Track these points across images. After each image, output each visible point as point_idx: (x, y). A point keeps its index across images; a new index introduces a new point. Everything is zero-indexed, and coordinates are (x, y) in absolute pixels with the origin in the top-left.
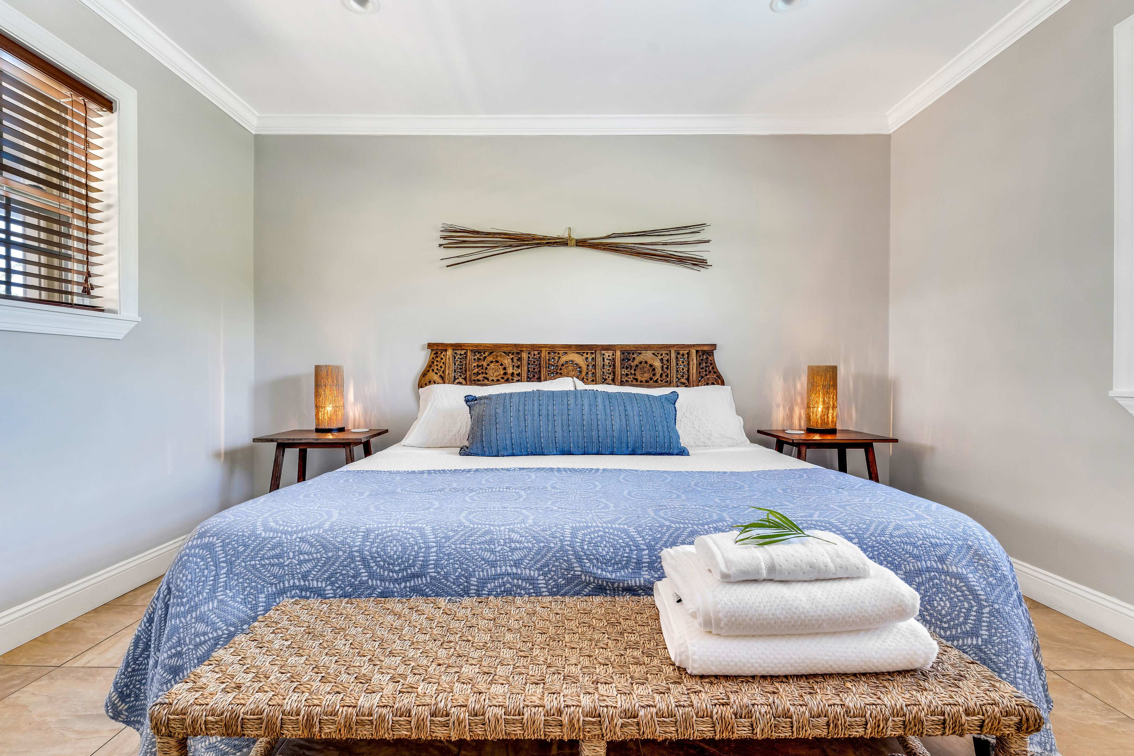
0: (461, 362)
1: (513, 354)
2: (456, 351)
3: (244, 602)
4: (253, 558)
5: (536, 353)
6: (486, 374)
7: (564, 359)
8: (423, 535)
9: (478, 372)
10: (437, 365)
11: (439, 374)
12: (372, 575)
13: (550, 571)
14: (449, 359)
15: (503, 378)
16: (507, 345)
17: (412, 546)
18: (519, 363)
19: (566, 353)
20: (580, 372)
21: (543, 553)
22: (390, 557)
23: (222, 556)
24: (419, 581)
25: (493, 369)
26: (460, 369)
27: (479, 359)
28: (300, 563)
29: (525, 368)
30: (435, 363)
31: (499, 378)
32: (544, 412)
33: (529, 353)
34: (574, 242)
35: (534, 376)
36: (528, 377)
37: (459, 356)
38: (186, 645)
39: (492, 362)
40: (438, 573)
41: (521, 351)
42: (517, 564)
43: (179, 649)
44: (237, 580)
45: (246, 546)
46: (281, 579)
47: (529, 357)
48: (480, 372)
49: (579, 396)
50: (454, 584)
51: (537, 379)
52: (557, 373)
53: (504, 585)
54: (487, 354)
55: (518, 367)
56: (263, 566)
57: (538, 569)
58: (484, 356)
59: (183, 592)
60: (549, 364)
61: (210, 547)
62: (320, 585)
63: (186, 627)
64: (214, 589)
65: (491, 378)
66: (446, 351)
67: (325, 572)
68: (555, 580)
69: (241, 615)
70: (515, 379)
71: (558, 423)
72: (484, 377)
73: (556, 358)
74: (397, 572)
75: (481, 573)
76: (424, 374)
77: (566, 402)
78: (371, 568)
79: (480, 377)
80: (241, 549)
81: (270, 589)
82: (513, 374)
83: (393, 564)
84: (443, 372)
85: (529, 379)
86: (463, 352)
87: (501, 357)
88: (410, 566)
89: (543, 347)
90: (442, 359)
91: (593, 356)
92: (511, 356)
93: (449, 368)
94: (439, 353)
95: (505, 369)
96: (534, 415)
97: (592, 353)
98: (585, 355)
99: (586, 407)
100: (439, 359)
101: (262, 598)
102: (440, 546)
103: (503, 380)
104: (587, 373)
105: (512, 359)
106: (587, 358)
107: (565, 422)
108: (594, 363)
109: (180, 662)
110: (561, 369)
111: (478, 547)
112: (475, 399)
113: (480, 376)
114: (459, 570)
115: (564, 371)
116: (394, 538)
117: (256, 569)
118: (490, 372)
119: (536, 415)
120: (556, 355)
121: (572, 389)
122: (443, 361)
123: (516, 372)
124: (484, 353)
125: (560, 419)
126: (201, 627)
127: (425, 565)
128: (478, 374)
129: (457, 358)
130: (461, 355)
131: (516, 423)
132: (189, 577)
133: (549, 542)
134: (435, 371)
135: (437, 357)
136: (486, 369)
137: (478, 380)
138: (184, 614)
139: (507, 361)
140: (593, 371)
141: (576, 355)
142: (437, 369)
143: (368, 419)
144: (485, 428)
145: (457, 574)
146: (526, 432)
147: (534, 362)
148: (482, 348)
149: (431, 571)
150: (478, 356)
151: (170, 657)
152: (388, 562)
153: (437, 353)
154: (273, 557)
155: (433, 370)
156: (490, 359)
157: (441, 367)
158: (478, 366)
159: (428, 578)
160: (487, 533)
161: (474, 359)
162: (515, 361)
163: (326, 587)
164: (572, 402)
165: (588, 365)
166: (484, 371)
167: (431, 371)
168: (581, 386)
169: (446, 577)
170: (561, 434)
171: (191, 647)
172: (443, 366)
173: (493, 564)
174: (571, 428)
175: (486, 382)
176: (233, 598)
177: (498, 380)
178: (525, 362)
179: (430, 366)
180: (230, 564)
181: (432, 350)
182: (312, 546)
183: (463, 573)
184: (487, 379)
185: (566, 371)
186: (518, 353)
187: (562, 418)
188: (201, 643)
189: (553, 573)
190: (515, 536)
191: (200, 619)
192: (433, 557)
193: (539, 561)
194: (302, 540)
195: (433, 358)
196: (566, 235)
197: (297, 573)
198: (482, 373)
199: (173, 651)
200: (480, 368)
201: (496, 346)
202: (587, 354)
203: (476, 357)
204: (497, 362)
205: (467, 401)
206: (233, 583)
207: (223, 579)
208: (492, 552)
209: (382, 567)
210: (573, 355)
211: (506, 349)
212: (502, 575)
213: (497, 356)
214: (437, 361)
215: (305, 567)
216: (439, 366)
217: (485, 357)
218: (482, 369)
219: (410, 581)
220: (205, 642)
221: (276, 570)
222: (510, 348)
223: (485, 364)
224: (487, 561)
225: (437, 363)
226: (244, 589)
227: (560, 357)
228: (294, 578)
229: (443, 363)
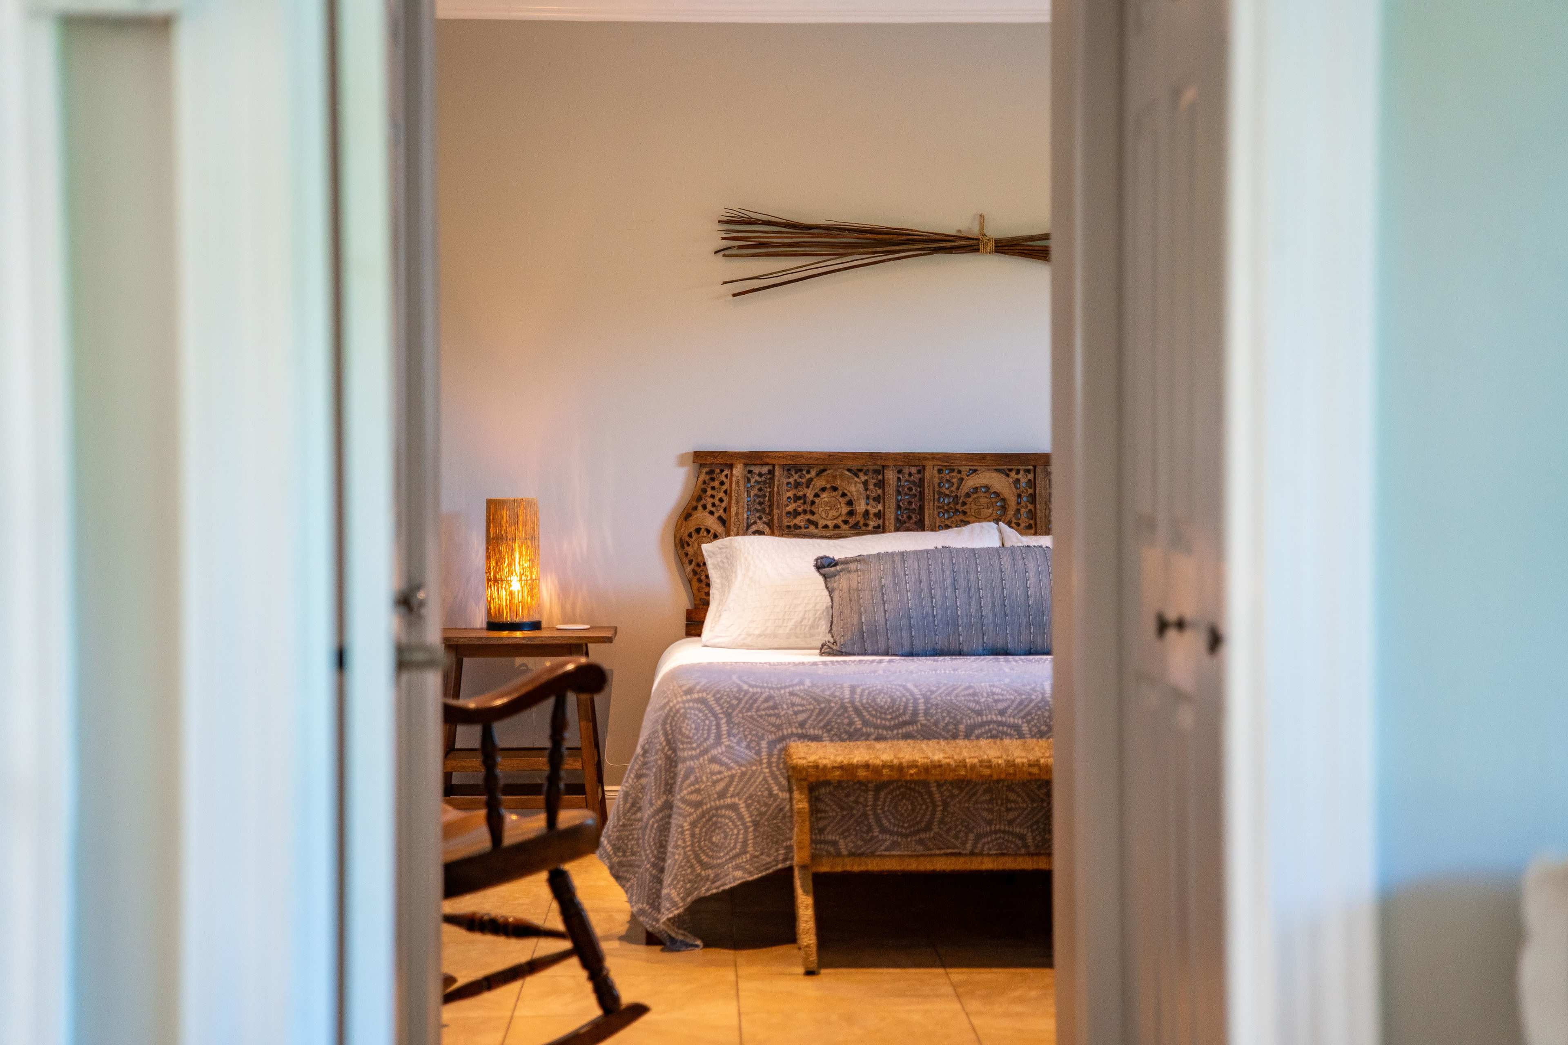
0: (760, 490)
1: (865, 474)
2: (752, 468)
3: (748, 747)
4: (749, 710)
5: (914, 470)
6: (813, 513)
7: (971, 482)
8: (908, 690)
9: (795, 510)
10: (713, 496)
11: (716, 515)
12: (865, 723)
13: (1033, 719)
14: (738, 483)
15: (846, 522)
16: (855, 456)
17: (901, 698)
18: (880, 492)
19: (975, 471)
20: (1004, 508)
21: (1025, 703)
22: (881, 707)
23: (717, 709)
24: (909, 728)
25: (826, 504)
26: (760, 503)
27: (797, 485)
28: (796, 713)
29: (891, 503)
30: (710, 492)
31: (839, 521)
32: (962, 583)
33: (900, 472)
34: (991, 246)
35: (910, 518)
36: (897, 520)
37: (758, 478)
38: (702, 782)
39: (823, 489)
40: (929, 721)
41: (884, 467)
42: (1002, 713)
43: (697, 786)
44: (738, 729)
45: (740, 700)
46: (779, 727)
47: (899, 479)
48: (800, 510)
49: (1019, 556)
50: (944, 730)
51: (915, 523)
52: (957, 510)
53: (991, 732)
54: (813, 473)
55: (877, 499)
56: (761, 716)
57: (1023, 718)
58: (808, 476)
59: (691, 738)
60: (940, 493)
61: (703, 701)
62: (816, 732)
63: (701, 767)
64: (719, 736)
65: (822, 523)
66: (731, 467)
67: (821, 721)
68: (1037, 727)
69: (747, 758)
70: (872, 524)
71: (987, 602)
72: (809, 521)
73: (955, 481)
74: (889, 720)
75: (969, 721)
76: (687, 515)
77: (997, 568)
78: (864, 716)
79: (800, 520)
80: (735, 702)
81: (770, 737)
82: (867, 513)
83: (885, 713)
84: (725, 510)
85: (900, 527)
86: (765, 470)
87: (842, 480)
88: (901, 715)
89: (927, 459)
90: (722, 483)
91: (1031, 476)
92: (863, 478)
93: (737, 502)
94: (718, 471)
95: (850, 503)
96: (945, 589)
97: (1028, 471)
98: (1013, 474)
99: (1032, 576)
100: (716, 484)
101: (764, 744)
102: (927, 699)
103: (846, 527)
104: (1018, 511)
105: (865, 483)
106: (1018, 480)
107: (997, 601)
108: (1031, 491)
109: (699, 798)
110: (964, 504)
111: (963, 698)
112: (833, 563)
113: (800, 518)
114: (948, 718)
115: (971, 508)
116: (880, 692)
117: (755, 719)
118: (820, 510)
119: (949, 589)
120: (955, 474)
121: (997, 544)
122: (724, 488)
123: (873, 511)
124: (808, 472)
125: (989, 595)
126: (716, 767)
127: (915, 713)
128: (796, 513)
129: (752, 481)
130: (760, 475)
131: (917, 603)
132: (693, 726)
133: (1030, 695)
134: (709, 507)
135: (713, 479)
136: (813, 503)
137: (797, 527)
138: (697, 757)
139: (855, 488)
140: (1030, 507)
141: (995, 475)
142: (713, 505)
143: (568, 607)
144: (865, 611)
145: (946, 722)
146: (934, 616)
147: (910, 489)
148: (803, 461)
149: (921, 718)
150: (796, 477)
151: (692, 793)
152: (881, 711)
153: (711, 472)
154: (768, 708)
155: (704, 507)
156: (820, 483)
157: (721, 500)
158: (797, 498)
159: (919, 726)
160: (969, 687)
161: (788, 483)
162: (871, 487)
163: (823, 734)
164: (1007, 566)
165: (1019, 496)
166: (807, 507)
167: (700, 508)
168: (1016, 539)
169: (936, 724)
170: (991, 621)
171: (708, 784)
172: (726, 498)
173: (979, 713)
174: (1007, 610)
175: (812, 529)
176: (738, 743)
177: (836, 527)
178: (891, 490)
179: (699, 499)
180: (729, 716)
181: (702, 466)
182: (803, 699)
183: (951, 720)
184: (816, 525)
185: (974, 507)
186: (877, 472)
187: (992, 594)
188: (718, 781)
189: (1035, 721)
190: (998, 690)
191: (714, 760)
192: (921, 707)
193: (1021, 710)
194: (792, 694)
195: (704, 482)
196: (975, 231)
197: (794, 722)
198: (805, 512)
199: (692, 788)
200: (800, 502)
201: (832, 456)
202: (1018, 472)
203: (791, 480)
204: (835, 489)
205: (819, 567)
206: (735, 731)
207: (724, 728)
208: (977, 702)
209: (873, 716)
210: (988, 474)
211: (851, 464)
212: (988, 723)
213: (834, 477)
214: (713, 488)
215: (801, 717)
216: (717, 498)
217: (810, 480)
218: (805, 503)
219: (902, 728)
220: (722, 779)
221: (773, 720)
222: (862, 462)
223: (810, 494)
224: (973, 711)
225: (714, 493)
226: (746, 737)
227: (962, 479)
228: (791, 727)
229: (725, 492)
